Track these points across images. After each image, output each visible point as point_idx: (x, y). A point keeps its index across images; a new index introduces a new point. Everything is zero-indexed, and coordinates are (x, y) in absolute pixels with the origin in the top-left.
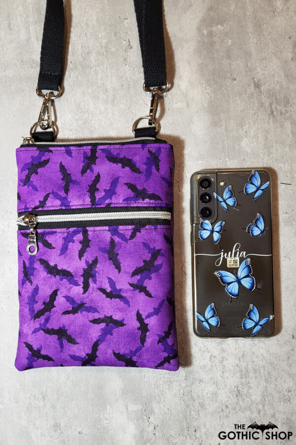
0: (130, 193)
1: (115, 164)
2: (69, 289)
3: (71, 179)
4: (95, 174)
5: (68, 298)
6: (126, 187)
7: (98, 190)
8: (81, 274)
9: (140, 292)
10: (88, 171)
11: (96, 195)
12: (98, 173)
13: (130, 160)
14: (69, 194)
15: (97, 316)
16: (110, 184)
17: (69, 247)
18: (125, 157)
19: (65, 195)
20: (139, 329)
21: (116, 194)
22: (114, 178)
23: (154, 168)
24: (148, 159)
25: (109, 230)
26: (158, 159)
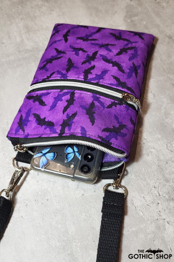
0: (44, 99)
1: (50, 120)
2: (107, 54)
3: (87, 111)
4: (66, 113)
5: (110, 51)
6: (46, 103)
7: (67, 101)
8: (96, 59)
9: (61, 51)
10: (70, 115)
11: (69, 98)
12: (63, 114)
13: (39, 124)
14: (92, 102)
15: (93, 42)
16: (57, 106)
17: (101, 73)
18: (42, 126)
19: (95, 102)
20: (69, 36)
21: (54, 98)
22: (53, 110)
23: (24, 118)
24: (26, 125)
25: (67, 77)
26: (19, 124)
